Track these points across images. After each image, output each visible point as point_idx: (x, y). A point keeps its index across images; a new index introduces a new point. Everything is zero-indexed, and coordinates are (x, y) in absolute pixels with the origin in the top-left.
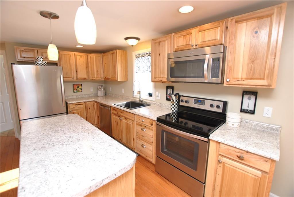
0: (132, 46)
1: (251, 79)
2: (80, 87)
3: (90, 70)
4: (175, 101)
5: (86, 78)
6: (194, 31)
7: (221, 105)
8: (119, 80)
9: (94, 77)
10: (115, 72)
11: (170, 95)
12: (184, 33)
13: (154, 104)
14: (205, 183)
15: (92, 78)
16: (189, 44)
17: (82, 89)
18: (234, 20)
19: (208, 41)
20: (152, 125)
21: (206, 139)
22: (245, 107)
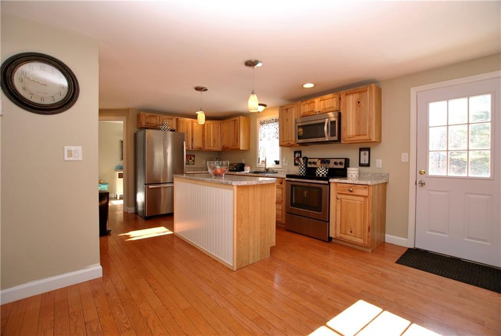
0: (259, 112)
1: (359, 135)
2: (193, 159)
3: (206, 139)
4: (303, 163)
5: (201, 147)
6: (317, 100)
7: (343, 161)
8: (241, 149)
9: (210, 147)
10: (237, 140)
11: (298, 158)
12: (309, 102)
13: (281, 171)
14: (329, 222)
15: (208, 148)
16: (313, 111)
17: (194, 161)
18: (344, 94)
19: (328, 108)
20: (281, 183)
21: (327, 182)
22: (362, 162)
